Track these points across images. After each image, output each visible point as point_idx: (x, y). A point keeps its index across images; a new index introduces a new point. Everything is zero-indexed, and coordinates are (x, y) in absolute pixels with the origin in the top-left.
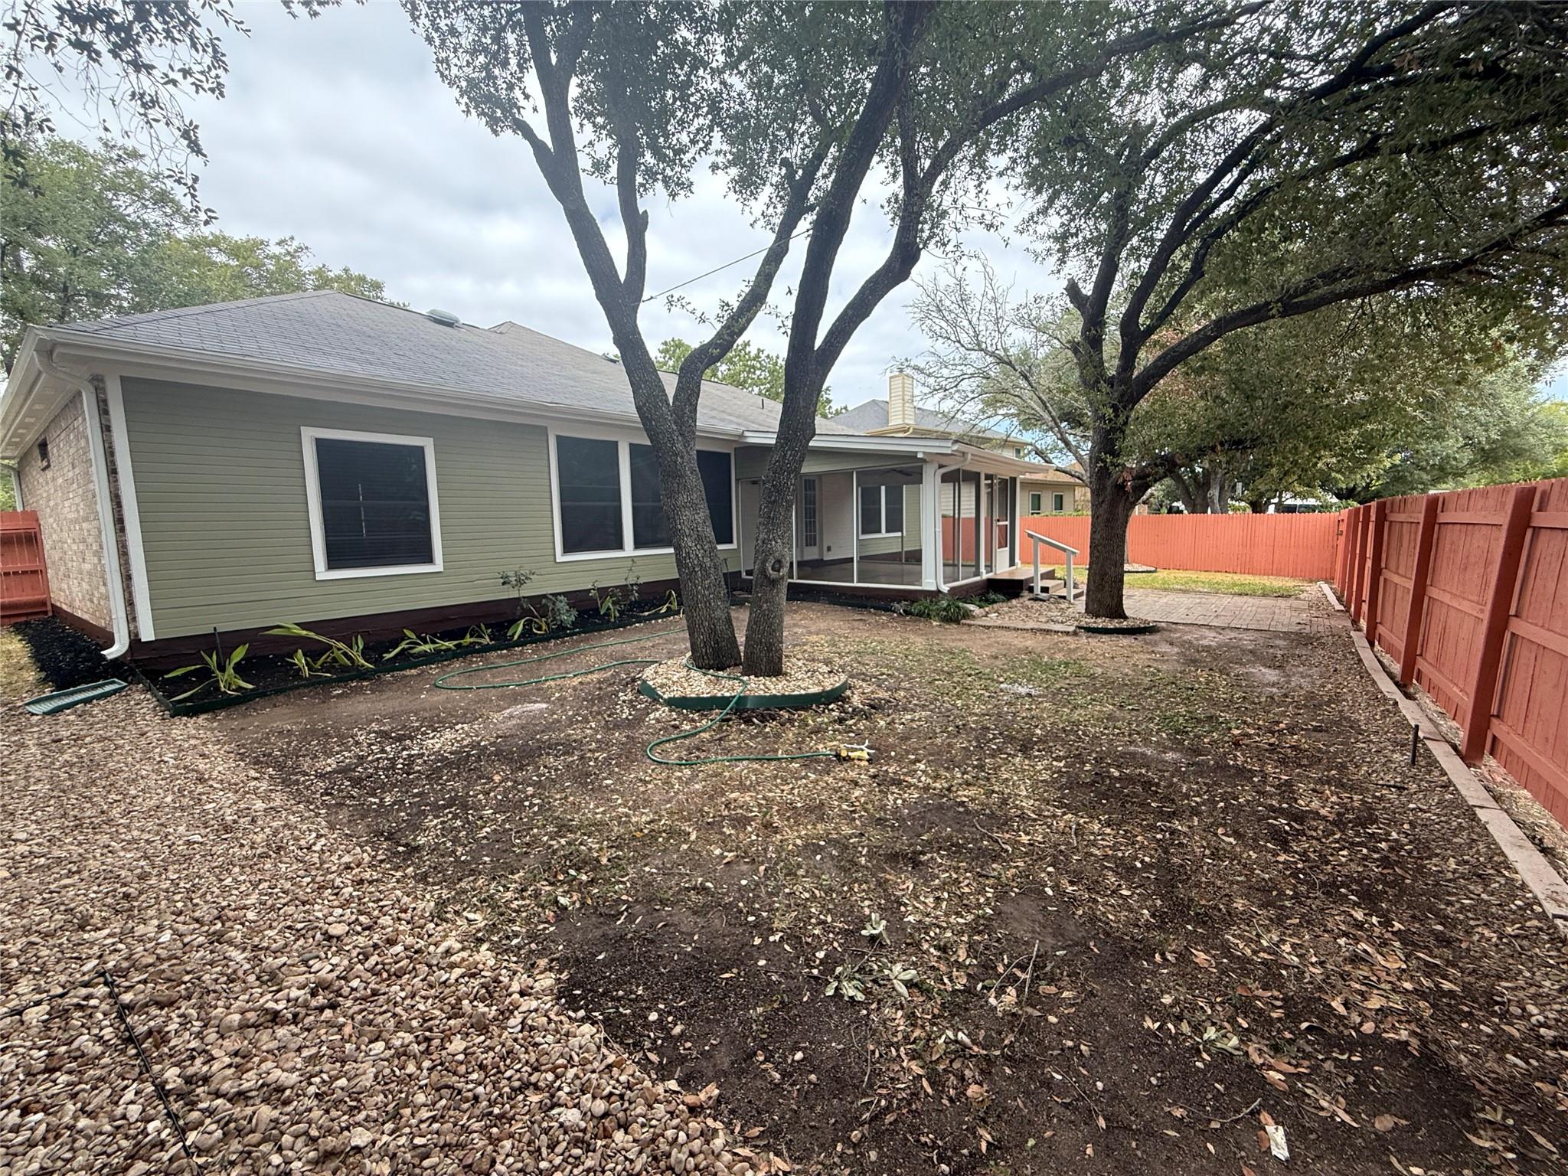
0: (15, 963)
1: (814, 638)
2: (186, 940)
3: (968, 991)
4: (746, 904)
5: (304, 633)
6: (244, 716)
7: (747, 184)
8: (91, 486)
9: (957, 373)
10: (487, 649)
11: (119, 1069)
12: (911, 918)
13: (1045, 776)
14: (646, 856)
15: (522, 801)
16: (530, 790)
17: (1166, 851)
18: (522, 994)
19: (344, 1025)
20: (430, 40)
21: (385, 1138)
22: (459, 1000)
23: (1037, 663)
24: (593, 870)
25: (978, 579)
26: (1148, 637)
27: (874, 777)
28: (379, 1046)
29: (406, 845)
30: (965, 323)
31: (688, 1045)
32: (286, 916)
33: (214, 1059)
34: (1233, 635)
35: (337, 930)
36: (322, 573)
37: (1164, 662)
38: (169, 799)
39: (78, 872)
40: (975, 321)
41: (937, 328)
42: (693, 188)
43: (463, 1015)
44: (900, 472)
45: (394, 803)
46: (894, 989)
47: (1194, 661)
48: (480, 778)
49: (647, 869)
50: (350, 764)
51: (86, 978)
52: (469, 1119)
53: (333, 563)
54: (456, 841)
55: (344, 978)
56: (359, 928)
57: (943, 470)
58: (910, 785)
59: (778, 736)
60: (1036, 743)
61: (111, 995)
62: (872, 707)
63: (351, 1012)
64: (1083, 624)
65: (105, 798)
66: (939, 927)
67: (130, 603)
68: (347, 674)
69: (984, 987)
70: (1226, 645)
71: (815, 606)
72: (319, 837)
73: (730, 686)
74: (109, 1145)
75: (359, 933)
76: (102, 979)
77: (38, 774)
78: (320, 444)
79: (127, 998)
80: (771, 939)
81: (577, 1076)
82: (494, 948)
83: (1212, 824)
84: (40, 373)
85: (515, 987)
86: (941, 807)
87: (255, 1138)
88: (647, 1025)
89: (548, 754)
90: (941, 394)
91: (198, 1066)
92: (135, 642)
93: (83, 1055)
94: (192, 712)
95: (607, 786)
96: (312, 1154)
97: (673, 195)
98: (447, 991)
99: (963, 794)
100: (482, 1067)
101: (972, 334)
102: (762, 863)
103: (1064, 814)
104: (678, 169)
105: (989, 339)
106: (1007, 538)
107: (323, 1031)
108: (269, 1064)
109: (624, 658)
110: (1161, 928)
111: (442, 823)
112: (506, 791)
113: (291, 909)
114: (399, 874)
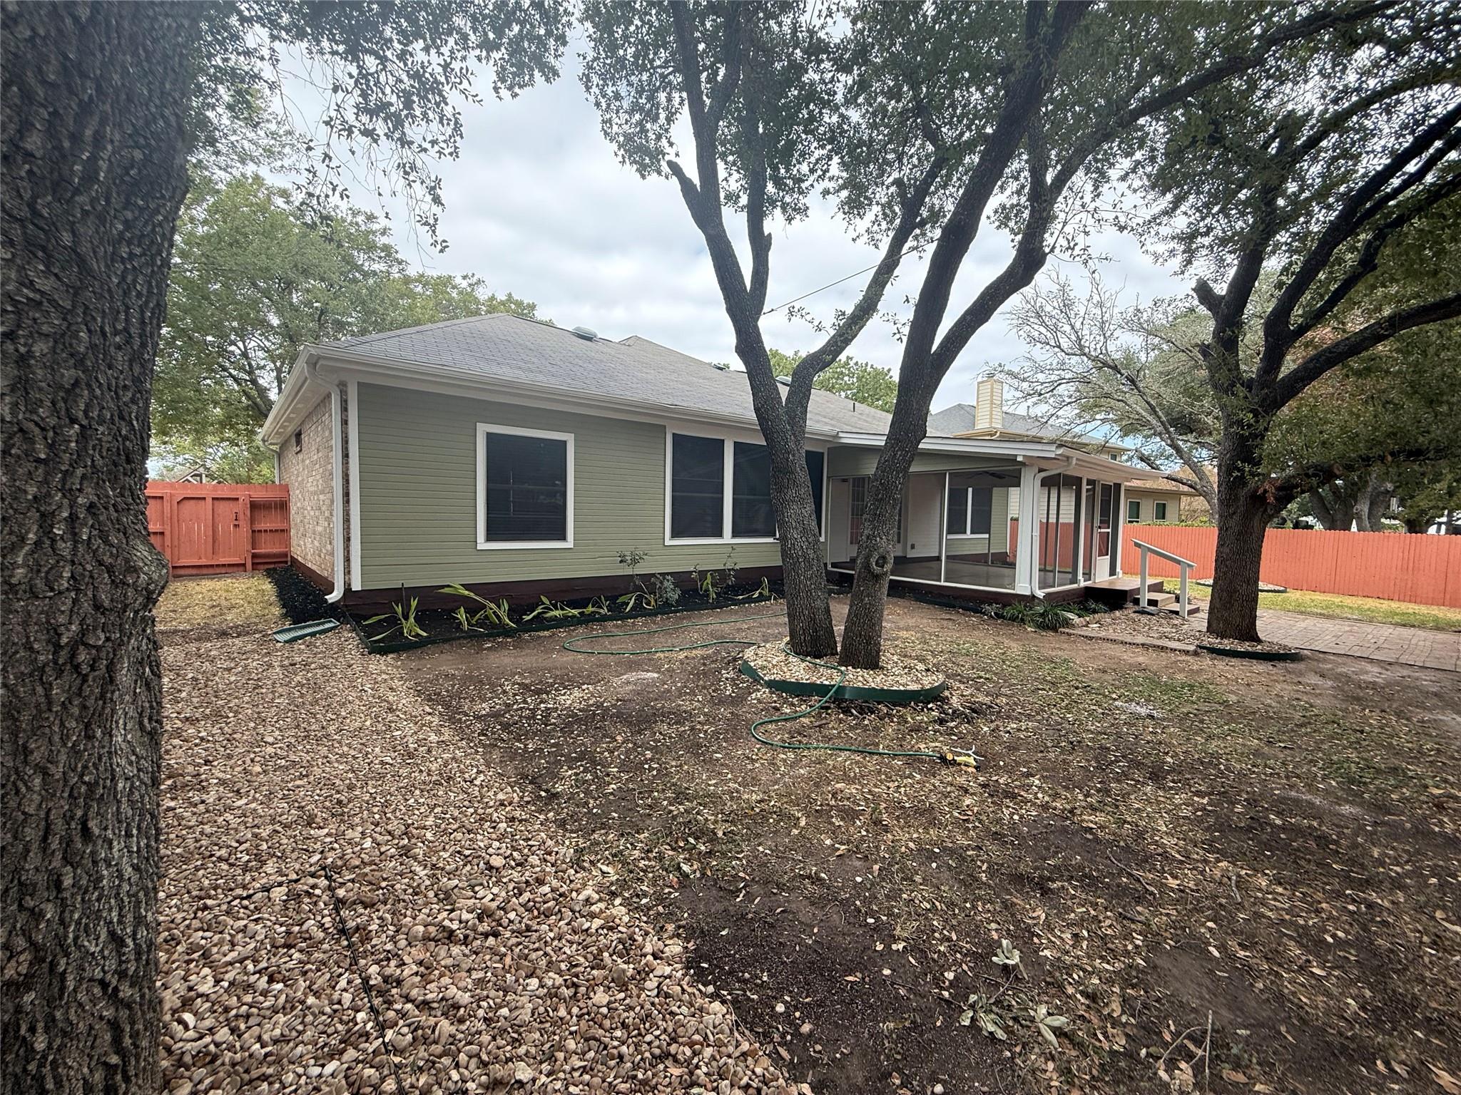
0: (264, 846)
1: (904, 634)
2: (383, 849)
3: (1130, 1055)
4: (863, 902)
5: (466, 593)
6: (420, 659)
7: (855, 205)
8: (329, 467)
9: (1053, 378)
10: (604, 619)
11: (335, 956)
12: (1047, 953)
13: (1186, 812)
14: (758, 835)
15: (642, 764)
16: (649, 754)
17: (1365, 928)
18: (655, 957)
19: (505, 955)
20: (598, 104)
21: (543, 1079)
22: (600, 951)
23: (1154, 682)
24: (710, 841)
25: (1075, 586)
26: (1290, 666)
27: (984, 786)
28: (534, 982)
29: (547, 791)
30: (1067, 328)
31: (818, 1047)
32: (457, 841)
33: (404, 964)
34: (1405, 673)
35: (497, 862)
36: (482, 544)
37: (1317, 696)
38: (368, 723)
39: (307, 776)
40: (1078, 325)
41: (1036, 334)
42: (809, 212)
43: (604, 968)
44: (993, 474)
45: (535, 750)
46: (1039, 1033)
47: (1358, 699)
48: (604, 736)
49: (761, 849)
50: (500, 710)
51: (313, 869)
52: (615, 1078)
53: (490, 537)
54: (588, 792)
55: (503, 909)
56: (513, 863)
57: (1043, 474)
58: (1026, 801)
59: (877, 729)
60: (1168, 772)
61: (330, 888)
62: (974, 711)
63: (510, 943)
64: (1205, 643)
65: (324, 716)
66: (1084, 971)
67: (347, 559)
68: (496, 631)
69: (1149, 1055)
70: (1398, 684)
71: (900, 602)
72: (479, 772)
73: (828, 675)
74: (329, 1025)
75: (513, 868)
76: (322, 873)
77: (280, 690)
78: (490, 436)
79: (341, 893)
80: (894, 947)
81: (713, 1058)
82: (627, 903)
83: (1426, 904)
84: (306, 379)
85: (648, 948)
86: (1064, 830)
87: (437, 1049)
88: (774, 1016)
89: (662, 721)
90: (1035, 399)
91: (392, 969)
92: (348, 589)
93: (310, 938)
94: (383, 652)
95: (718, 760)
96: (484, 1078)
97: (790, 220)
98: (589, 940)
99: (1090, 820)
100: (624, 1025)
101: (1074, 338)
102: (876, 862)
103: (1218, 860)
104: (795, 196)
105: (1092, 342)
106: (1109, 547)
107: (488, 957)
108: (446, 981)
109: (723, 637)
110: (1377, 1025)
111: (576, 774)
112: (628, 752)
113: (459, 836)
114: (542, 817)
